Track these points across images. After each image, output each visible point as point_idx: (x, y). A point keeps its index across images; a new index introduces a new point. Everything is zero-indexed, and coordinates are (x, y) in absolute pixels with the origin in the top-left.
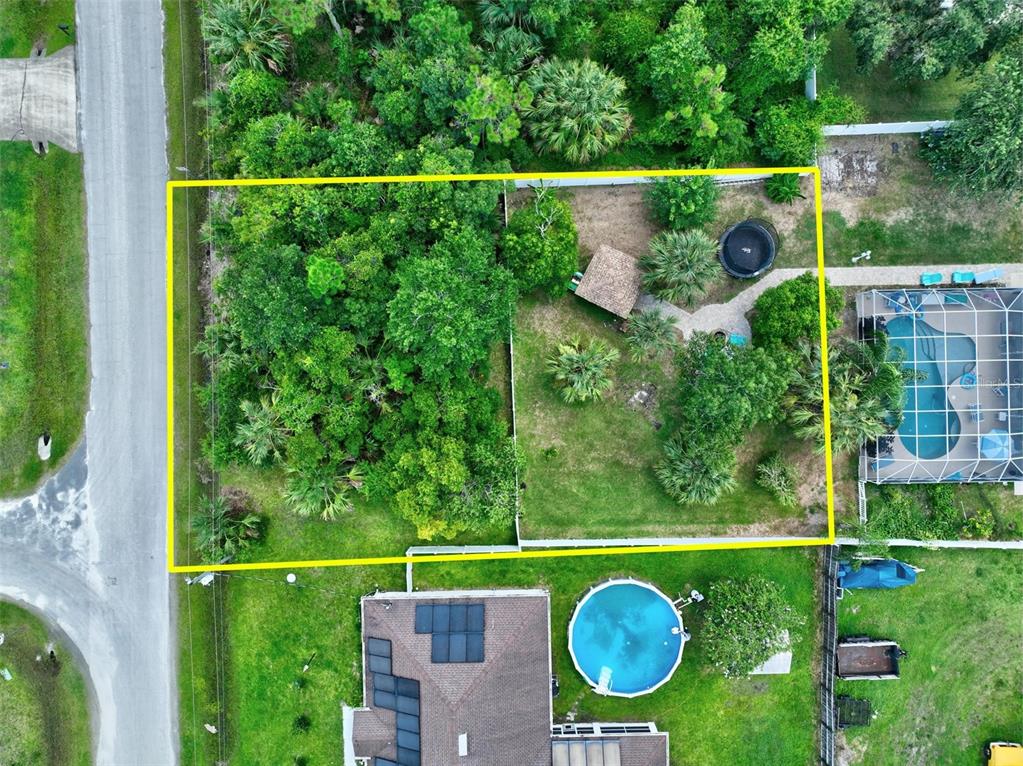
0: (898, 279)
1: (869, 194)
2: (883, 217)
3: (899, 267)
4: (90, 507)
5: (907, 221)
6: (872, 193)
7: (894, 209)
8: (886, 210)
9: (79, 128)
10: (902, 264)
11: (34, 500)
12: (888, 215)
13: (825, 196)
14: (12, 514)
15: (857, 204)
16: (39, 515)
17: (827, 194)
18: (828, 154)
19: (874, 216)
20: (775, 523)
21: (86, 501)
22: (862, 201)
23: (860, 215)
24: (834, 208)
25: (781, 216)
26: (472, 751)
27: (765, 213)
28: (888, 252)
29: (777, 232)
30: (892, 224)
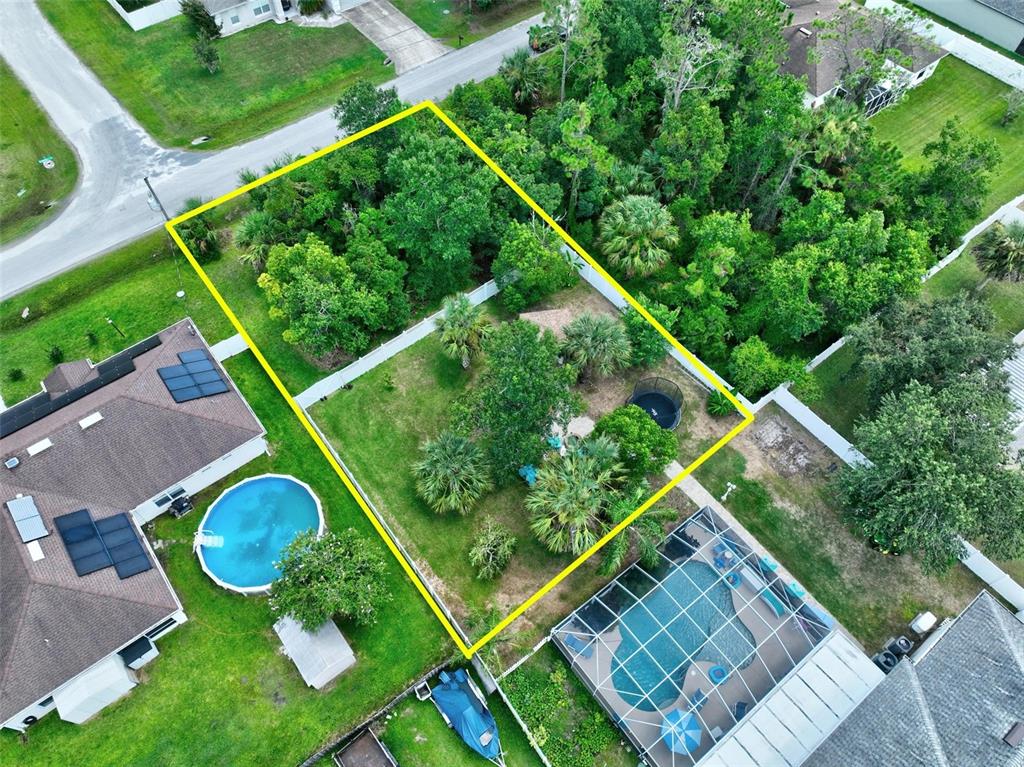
1: (781, 473)
2: (776, 496)
3: (753, 537)
4: (171, 176)
5: (792, 517)
6: (785, 475)
7: (790, 501)
8: (783, 495)
9: (413, 70)
10: (758, 539)
12: (782, 500)
13: (747, 442)
14: (145, 146)
15: (765, 470)
16: (151, 157)
17: (750, 443)
18: (778, 424)
19: (770, 489)
20: (454, 595)
21: (175, 172)
22: (772, 471)
23: (761, 478)
24: (745, 455)
25: (704, 424)
26: (88, 432)
27: (694, 413)
28: (755, 520)
29: (689, 430)
30: (779, 507)
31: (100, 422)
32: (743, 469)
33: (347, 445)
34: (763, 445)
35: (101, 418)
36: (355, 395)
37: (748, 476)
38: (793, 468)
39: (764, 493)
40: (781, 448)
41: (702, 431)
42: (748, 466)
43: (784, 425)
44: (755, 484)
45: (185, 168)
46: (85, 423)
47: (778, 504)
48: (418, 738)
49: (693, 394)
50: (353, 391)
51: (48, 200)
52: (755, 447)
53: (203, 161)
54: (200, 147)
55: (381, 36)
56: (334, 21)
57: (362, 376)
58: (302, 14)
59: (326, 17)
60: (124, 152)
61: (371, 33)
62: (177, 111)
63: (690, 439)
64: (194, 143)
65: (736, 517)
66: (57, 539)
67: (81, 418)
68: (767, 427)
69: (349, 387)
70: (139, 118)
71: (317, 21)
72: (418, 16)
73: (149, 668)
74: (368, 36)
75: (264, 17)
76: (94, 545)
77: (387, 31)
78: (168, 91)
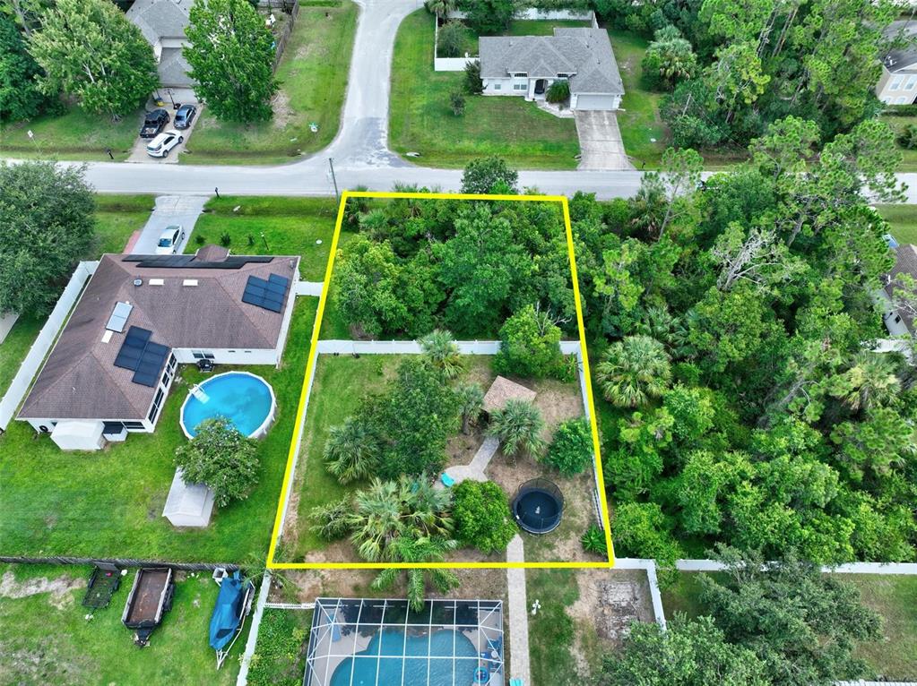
0: (516, 657)
2: (578, 644)
3: (528, 657)
4: (378, 168)
6: (601, 634)
7: (586, 656)
8: (585, 647)
9: (591, 170)
10: (531, 663)
11: (386, 150)
12: (580, 649)
13: (592, 585)
14: (379, 143)
15: (588, 617)
16: (377, 151)
17: (595, 588)
18: (633, 590)
19: (578, 634)
20: (295, 532)
21: (381, 167)
22: (592, 623)
23: (578, 620)
24: (583, 593)
25: (572, 547)
26: (185, 289)
27: (573, 534)
28: (543, 648)
29: (556, 544)
30: (572, 654)
31: (195, 286)
32: (570, 603)
33: (323, 392)
34: (605, 597)
35: (196, 284)
36: (357, 364)
37: (569, 611)
38: (613, 634)
39: (570, 633)
40: (618, 611)
41: (566, 551)
42: (577, 604)
43: (638, 596)
44: (569, 622)
45: (390, 167)
46: (187, 283)
47: (574, 651)
48: (196, 602)
49: (585, 519)
50: (357, 360)
51: (302, 150)
52: (596, 594)
53: (404, 168)
54: (410, 159)
55: (589, 138)
56: (565, 113)
57: (371, 355)
58: (547, 100)
59: (561, 109)
60: (365, 141)
61: (584, 132)
62: (416, 130)
63: (551, 550)
64: (408, 154)
65: (530, 633)
66: (123, 337)
67: (187, 278)
68: (622, 586)
69: (357, 356)
70: (391, 125)
71: (554, 109)
72: (629, 135)
73: (114, 445)
74: (579, 133)
75: (520, 92)
76: (137, 353)
77: (597, 135)
78: (422, 115)
